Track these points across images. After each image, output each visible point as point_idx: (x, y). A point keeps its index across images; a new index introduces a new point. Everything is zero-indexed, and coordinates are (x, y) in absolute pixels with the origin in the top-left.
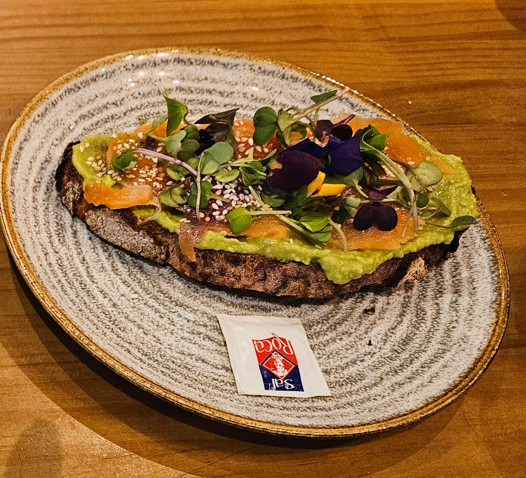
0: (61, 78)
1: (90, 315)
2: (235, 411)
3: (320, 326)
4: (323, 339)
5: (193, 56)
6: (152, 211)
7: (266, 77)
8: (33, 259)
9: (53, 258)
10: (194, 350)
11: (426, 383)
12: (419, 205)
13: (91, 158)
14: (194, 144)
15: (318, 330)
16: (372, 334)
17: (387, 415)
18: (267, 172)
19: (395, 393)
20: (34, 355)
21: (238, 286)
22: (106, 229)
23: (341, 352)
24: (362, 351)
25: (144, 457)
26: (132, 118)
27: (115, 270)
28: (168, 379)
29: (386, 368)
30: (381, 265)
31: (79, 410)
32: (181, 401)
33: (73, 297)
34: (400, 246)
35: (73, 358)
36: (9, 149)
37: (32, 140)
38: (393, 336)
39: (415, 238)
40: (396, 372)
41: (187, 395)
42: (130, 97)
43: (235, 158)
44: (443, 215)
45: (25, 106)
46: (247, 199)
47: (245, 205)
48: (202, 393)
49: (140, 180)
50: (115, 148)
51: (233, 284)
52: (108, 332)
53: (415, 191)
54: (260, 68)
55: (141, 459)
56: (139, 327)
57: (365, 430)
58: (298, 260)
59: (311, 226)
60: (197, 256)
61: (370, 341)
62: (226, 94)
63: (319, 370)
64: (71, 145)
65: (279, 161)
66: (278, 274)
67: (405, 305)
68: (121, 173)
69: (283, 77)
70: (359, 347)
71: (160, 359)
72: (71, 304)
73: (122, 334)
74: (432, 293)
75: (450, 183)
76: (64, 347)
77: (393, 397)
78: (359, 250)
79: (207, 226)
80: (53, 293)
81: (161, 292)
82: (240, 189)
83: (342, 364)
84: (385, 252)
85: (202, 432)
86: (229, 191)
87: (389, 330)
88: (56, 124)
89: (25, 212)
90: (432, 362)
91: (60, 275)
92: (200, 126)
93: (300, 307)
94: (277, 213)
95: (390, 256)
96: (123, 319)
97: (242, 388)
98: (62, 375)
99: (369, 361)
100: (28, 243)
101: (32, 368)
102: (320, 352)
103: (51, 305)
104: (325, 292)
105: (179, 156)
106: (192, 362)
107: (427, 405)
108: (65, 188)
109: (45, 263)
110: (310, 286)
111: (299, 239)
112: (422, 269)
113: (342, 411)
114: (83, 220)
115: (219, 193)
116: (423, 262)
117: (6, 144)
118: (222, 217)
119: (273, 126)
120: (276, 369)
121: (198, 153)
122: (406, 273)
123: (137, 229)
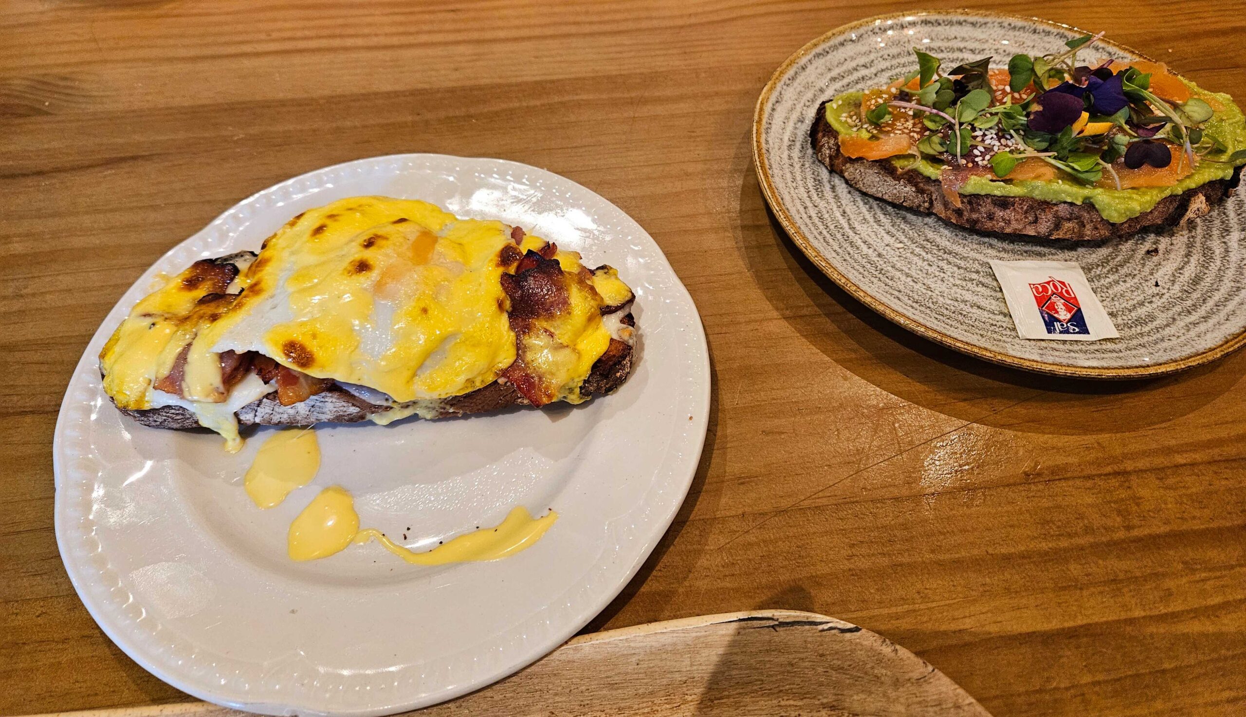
0: (809, 44)
1: (855, 265)
2: (1019, 355)
3: (1100, 268)
4: (1105, 282)
5: (940, 18)
6: (912, 160)
7: (1017, 33)
8: (793, 211)
9: (813, 212)
10: (968, 296)
11: (1222, 321)
12: (1192, 143)
13: (844, 115)
14: (950, 95)
15: (1098, 273)
16: (1159, 275)
17: (1184, 354)
18: (1027, 115)
19: (1190, 333)
20: (800, 307)
21: (1008, 230)
22: (865, 181)
23: (1126, 294)
24: (1150, 292)
25: (923, 406)
26: (883, 79)
27: (878, 221)
28: (943, 325)
29: (1178, 309)
30: (1159, 203)
31: (851, 360)
32: (959, 344)
33: (836, 247)
34: (1177, 183)
35: (839, 309)
36: (761, 109)
37: (784, 102)
38: (1182, 276)
39: (1192, 174)
40: (1189, 312)
41: (964, 339)
42: (880, 59)
43: (992, 104)
44: (1219, 150)
45: (775, 70)
46: (1010, 143)
47: (1008, 149)
48: (980, 338)
49: (897, 132)
50: (868, 103)
51: (1003, 228)
52: (875, 280)
53: (1186, 127)
54: (1010, 25)
55: (921, 408)
56: (907, 275)
57: (1162, 369)
58: (1069, 200)
59: (1079, 166)
60: (963, 202)
61: (1157, 282)
62: (977, 51)
63: (1104, 313)
64: (823, 103)
65: (1038, 103)
66: (1050, 216)
67: (1190, 246)
68: (877, 126)
69: (1035, 31)
70: (1146, 288)
71: (932, 306)
72: (834, 255)
73: (890, 283)
74: (1218, 232)
75: (1222, 120)
76: (830, 299)
77: (1188, 336)
78: (1133, 188)
79: (970, 171)
80: (815, 243)
81: (928, 240)
82: (1001, 134)
83: (1128, 306)
84: (1161, 189)
85: (984, 380)
86: (990, 136)
87: (1176, 270)
88: (807, 87)
89: (782, 169)
90: (1227, 300)
91: (821, 227)
92: (953, 78)
93: (1076, 250)
94: (1042, 155)
95: (1168, 193)
96: (890, 268)
97: (1022, 331)
98: (831, 327)
99: (1158, 302)
100: (787, 197)
101: (798, 320)
102: (1103, 295)
103: (814, 254)
104: (1102, 232)
105: (935, 106)
106: (967, 309)
107: (1227, 342)
108: (821, 144)
109: (804, 216)
110: (1084, 226)
111: (1068, 180)
112: (1204, 206)
113: (1134, 352)
114: (841, 175)
115: (979, 139)
116: (1203, 198)
117: (758, 106)
118: (985, 162)
119: (1029, 73)
120: (1057, 312)
121: (954, 103)
122: (1187, 210)
123: (898, 178)
